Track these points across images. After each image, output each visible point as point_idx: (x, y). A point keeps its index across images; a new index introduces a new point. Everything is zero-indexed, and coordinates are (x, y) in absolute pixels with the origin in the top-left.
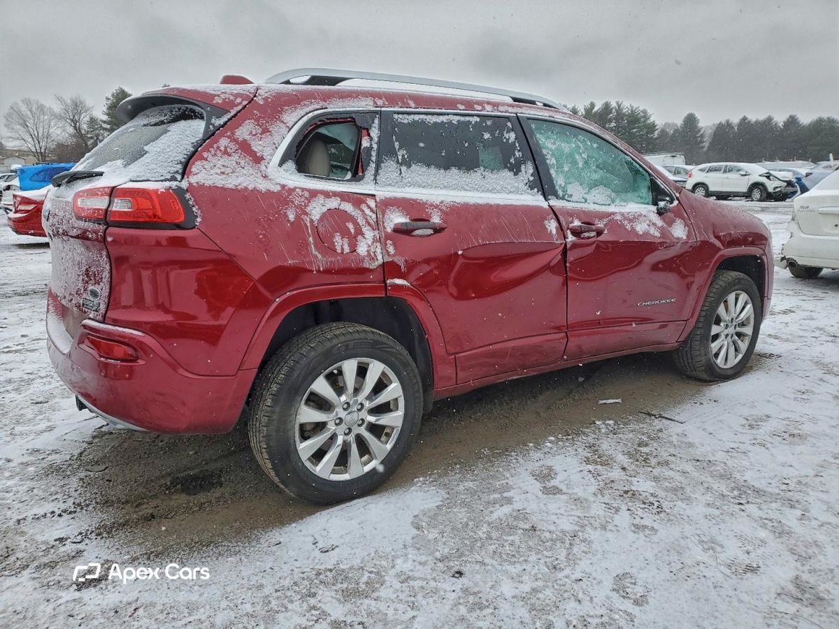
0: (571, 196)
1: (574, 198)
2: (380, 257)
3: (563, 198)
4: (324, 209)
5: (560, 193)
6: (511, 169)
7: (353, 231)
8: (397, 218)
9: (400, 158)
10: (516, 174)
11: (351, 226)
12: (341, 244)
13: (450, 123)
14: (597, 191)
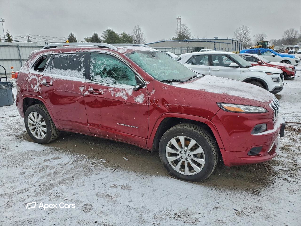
0: (95, 79)
1: (96, 80)
2: (37, 90)
3: (92, 80)
4: (32, 78)
5: (92, 78)
6: (78, 70)
7: (35, 83)
8: (44, 81)
9: (52, 66)
10: (79, 71)
11: (35, 82)
12: (32, 86)
13: (67, 56)
14: (108, 79)
